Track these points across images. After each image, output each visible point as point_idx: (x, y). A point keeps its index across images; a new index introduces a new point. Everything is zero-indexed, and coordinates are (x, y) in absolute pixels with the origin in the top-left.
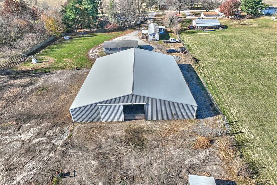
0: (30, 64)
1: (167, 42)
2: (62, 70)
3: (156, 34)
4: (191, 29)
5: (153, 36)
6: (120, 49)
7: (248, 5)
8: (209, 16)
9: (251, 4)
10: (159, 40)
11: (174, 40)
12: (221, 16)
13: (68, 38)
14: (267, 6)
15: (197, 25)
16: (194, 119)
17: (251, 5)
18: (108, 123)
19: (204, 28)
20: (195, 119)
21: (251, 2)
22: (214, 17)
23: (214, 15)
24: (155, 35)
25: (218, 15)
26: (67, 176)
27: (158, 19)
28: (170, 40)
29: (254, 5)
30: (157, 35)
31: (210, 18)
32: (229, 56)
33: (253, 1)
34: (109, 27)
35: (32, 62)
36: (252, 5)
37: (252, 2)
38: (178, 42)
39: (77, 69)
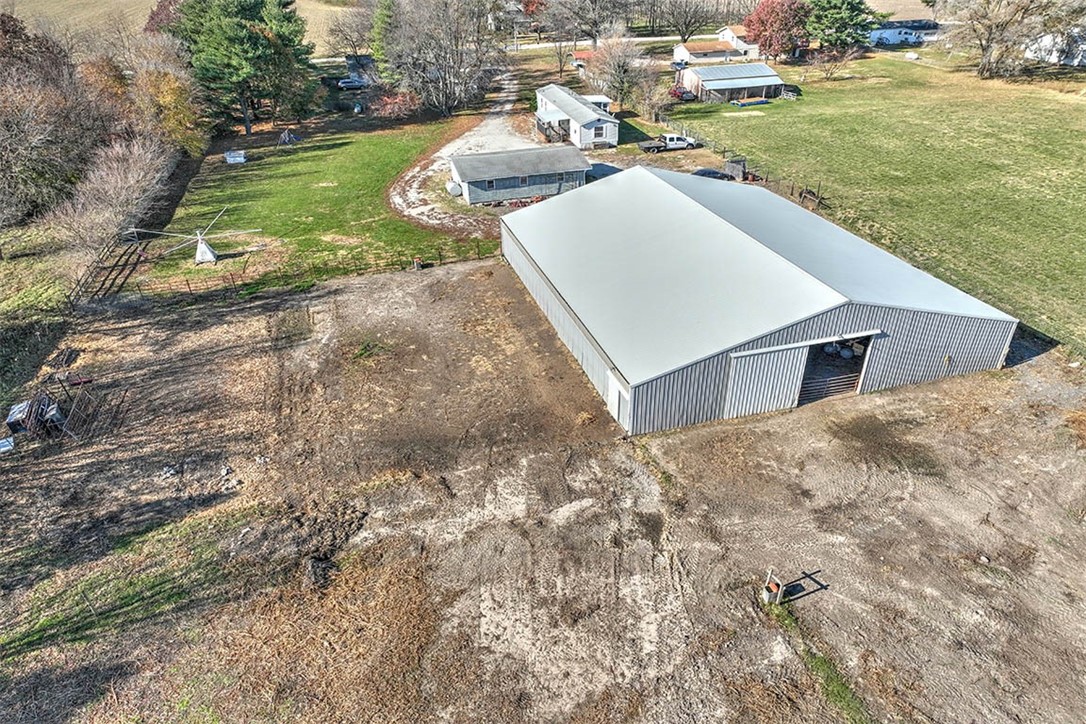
0: (189, 264)
1: (657, 148)
2: (363, 277)
3: (608, 121)
4: (687, 101)
5: (596, 129)
6: (524, 180)
7: (826, 16)
8: (705, 55)
9: (836, 11)
10: (615, 144)
11: (678, 139)
12: (746, 53)
13: (242, 160)
14: (884, 17)
15: (709, 86)
16: (999, 366)
17: (838, 16)
18: (746, 419)
19: (733, 94)
20: (1003, 367)
21: (835, 7)
22: (723, 59)
23: (721, 53)
24: (604, 126)
25: (736, 53)
26: (800, 594)
27: (526, 71)
28: (668, 141)
29: (845, 14)
30: (609, 124)
31: (713, 64)
32: (897, 177)
33: (843, 4)
34: (389, 108)
35: (199, 257)
36: (838, 13)
37: (839, 5)
38: (692, 146)
39: (424, 267)
